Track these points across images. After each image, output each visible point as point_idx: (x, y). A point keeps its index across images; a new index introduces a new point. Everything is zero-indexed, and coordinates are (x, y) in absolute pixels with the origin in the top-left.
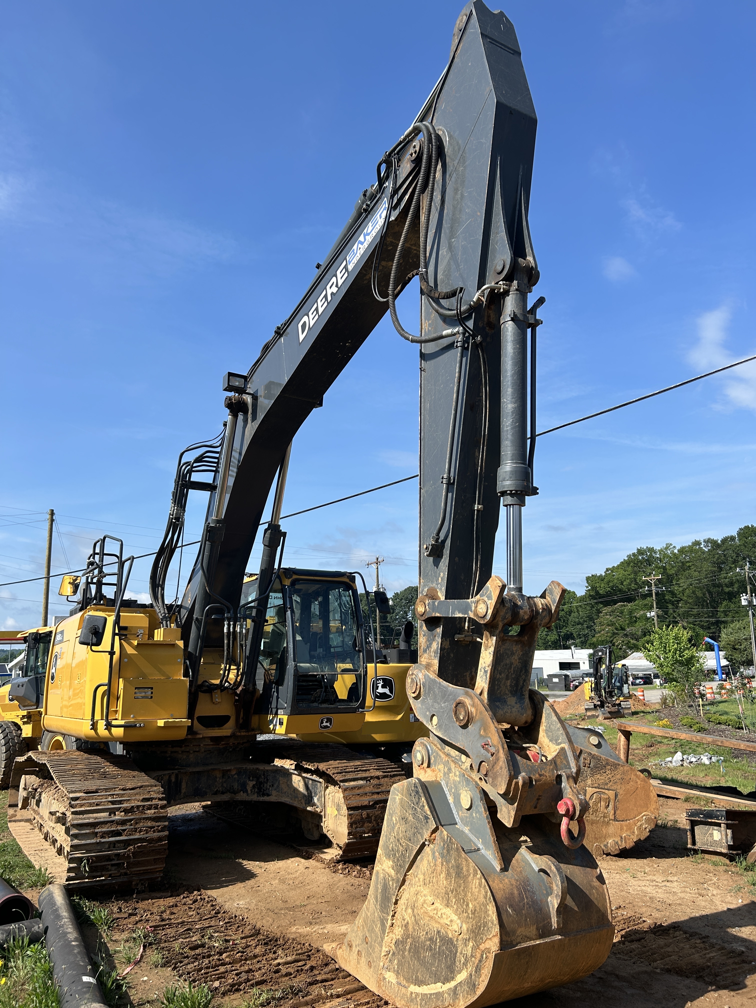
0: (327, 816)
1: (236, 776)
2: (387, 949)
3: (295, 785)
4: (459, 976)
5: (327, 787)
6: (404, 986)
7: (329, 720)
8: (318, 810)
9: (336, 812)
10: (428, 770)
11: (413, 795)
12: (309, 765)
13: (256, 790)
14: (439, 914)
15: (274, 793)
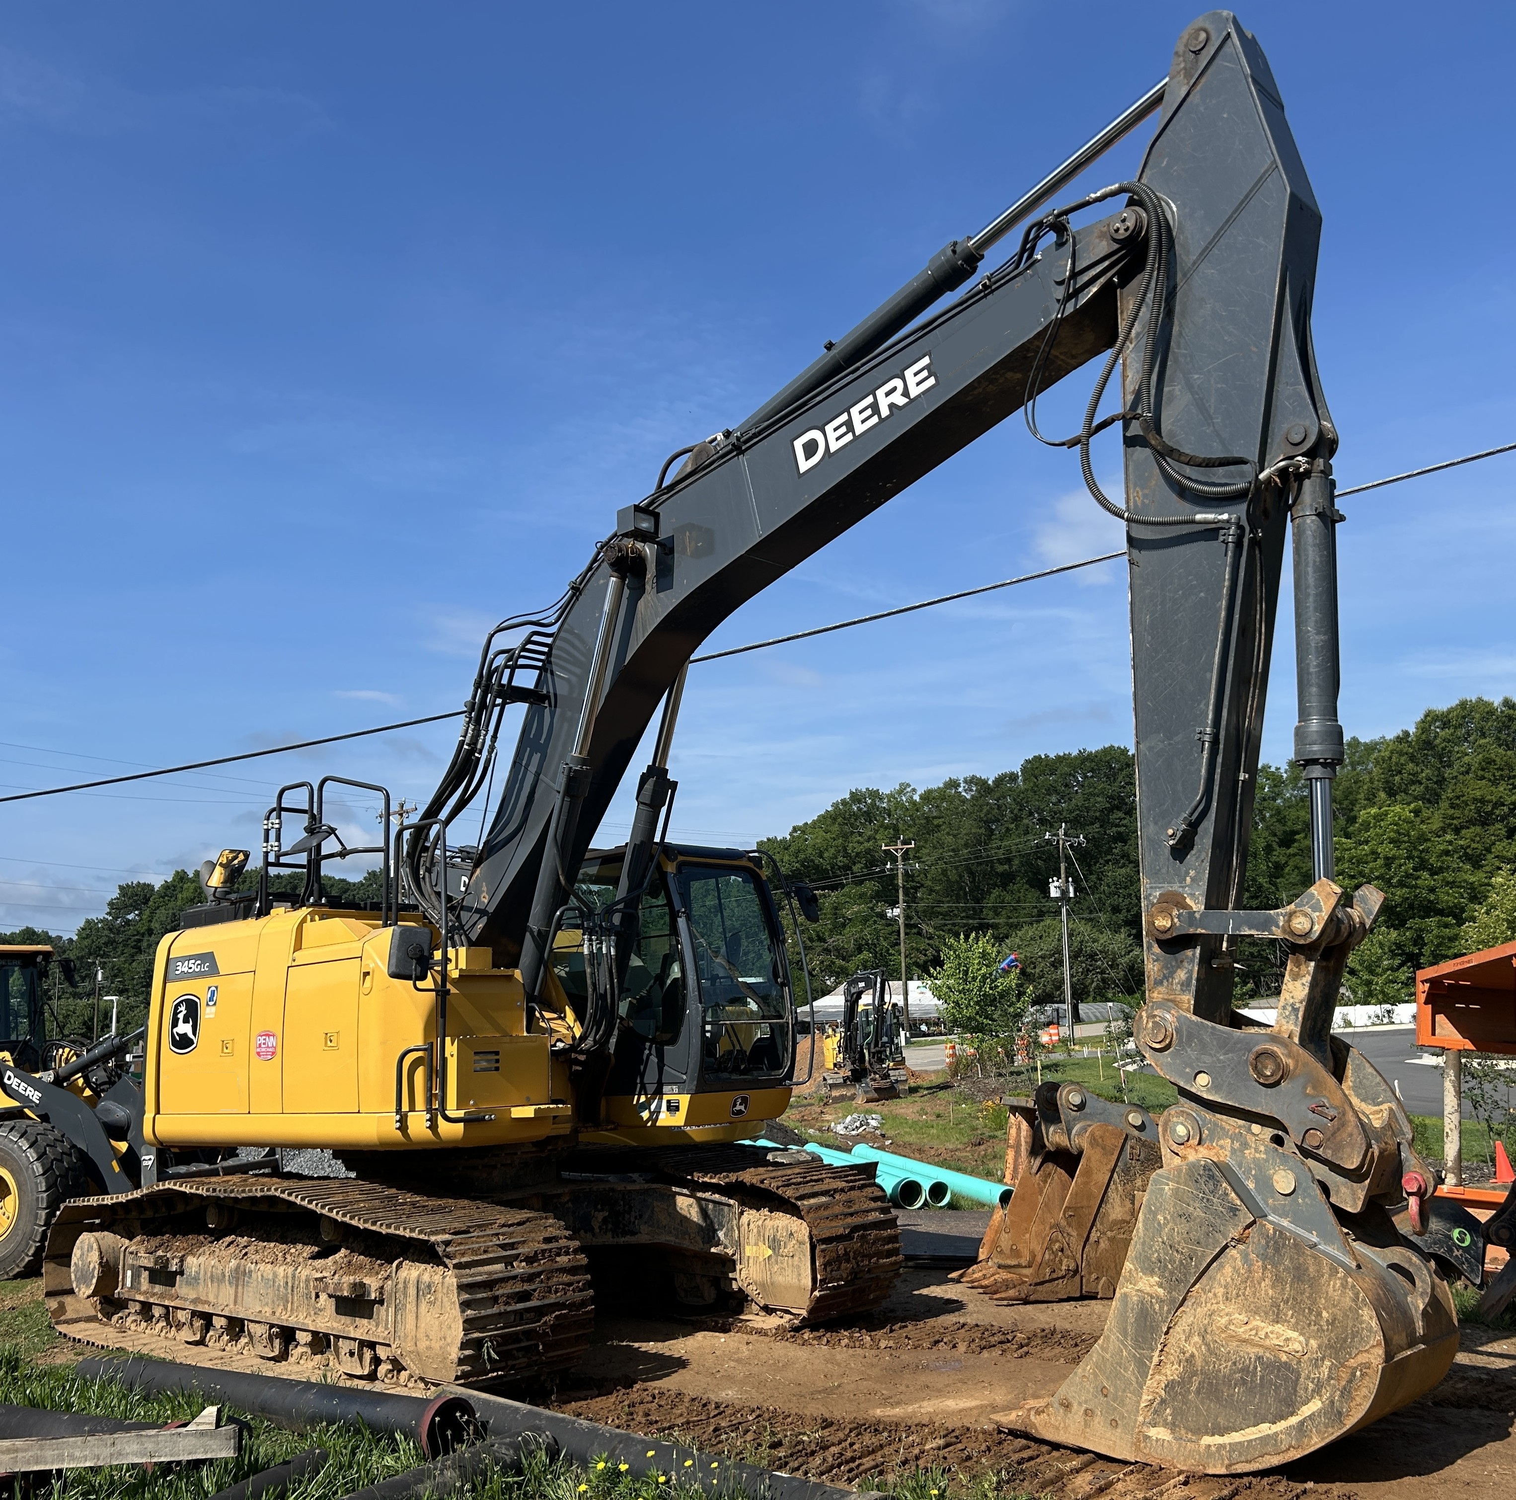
0: (745, 1261)
1: (570, 1205)
2: (1150, 1397)
3: (684, 1213)
4: (1304, 1408)
5: (742, 1213)
6: (1190, 1441)
7: (745, 1101)
8: (730, 1251)
9: (770, 1252)
10: (1200, 1148)
11: (1202, 1181)
12: (711, 1178)
13: (610, 1226)
14: (1262, 1334)
15: (644, 1228)
